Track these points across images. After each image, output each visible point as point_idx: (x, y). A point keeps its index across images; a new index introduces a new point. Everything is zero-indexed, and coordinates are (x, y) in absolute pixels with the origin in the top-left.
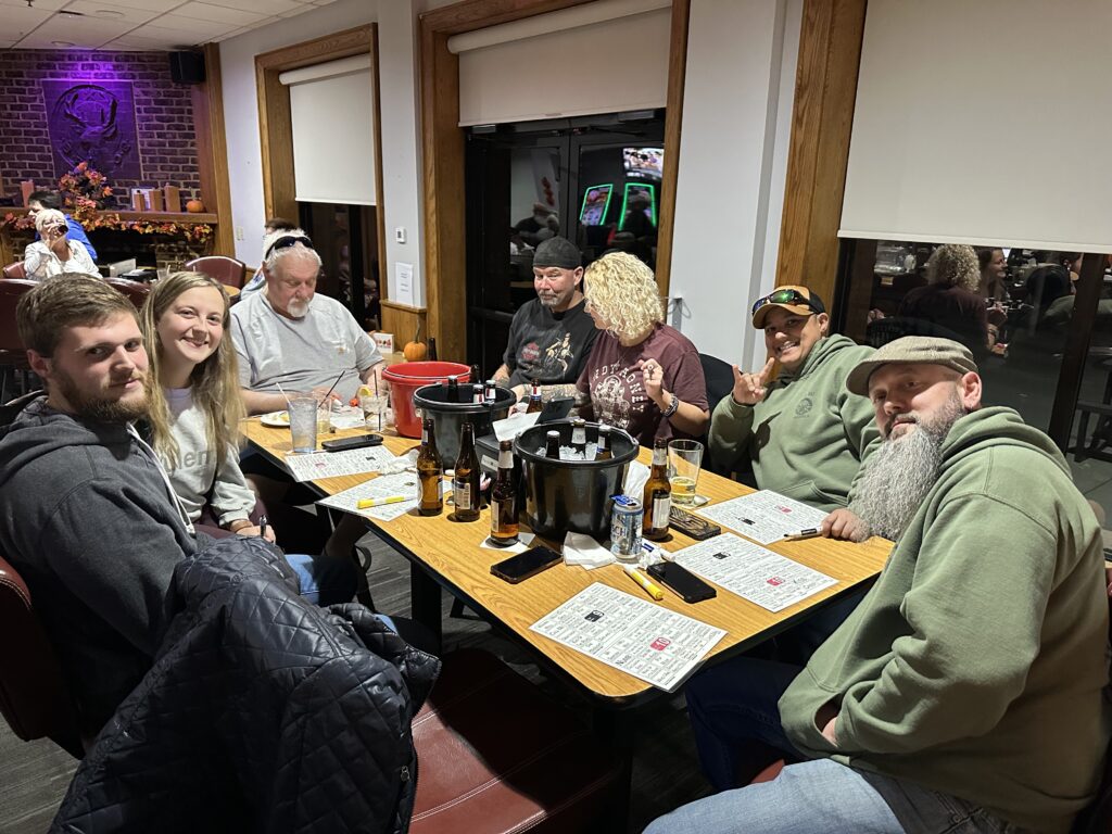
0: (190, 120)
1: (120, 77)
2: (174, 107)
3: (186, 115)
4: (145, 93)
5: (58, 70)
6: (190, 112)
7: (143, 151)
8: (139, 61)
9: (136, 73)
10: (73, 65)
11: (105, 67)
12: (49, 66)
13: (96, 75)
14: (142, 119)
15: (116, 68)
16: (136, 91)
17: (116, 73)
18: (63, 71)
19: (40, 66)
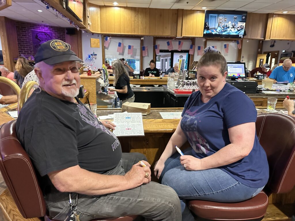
8: (54, 28)
10: (39, 27)
12: (33, 27)
17: (49, 30)
18: (36, 28)
19: (30, 26)
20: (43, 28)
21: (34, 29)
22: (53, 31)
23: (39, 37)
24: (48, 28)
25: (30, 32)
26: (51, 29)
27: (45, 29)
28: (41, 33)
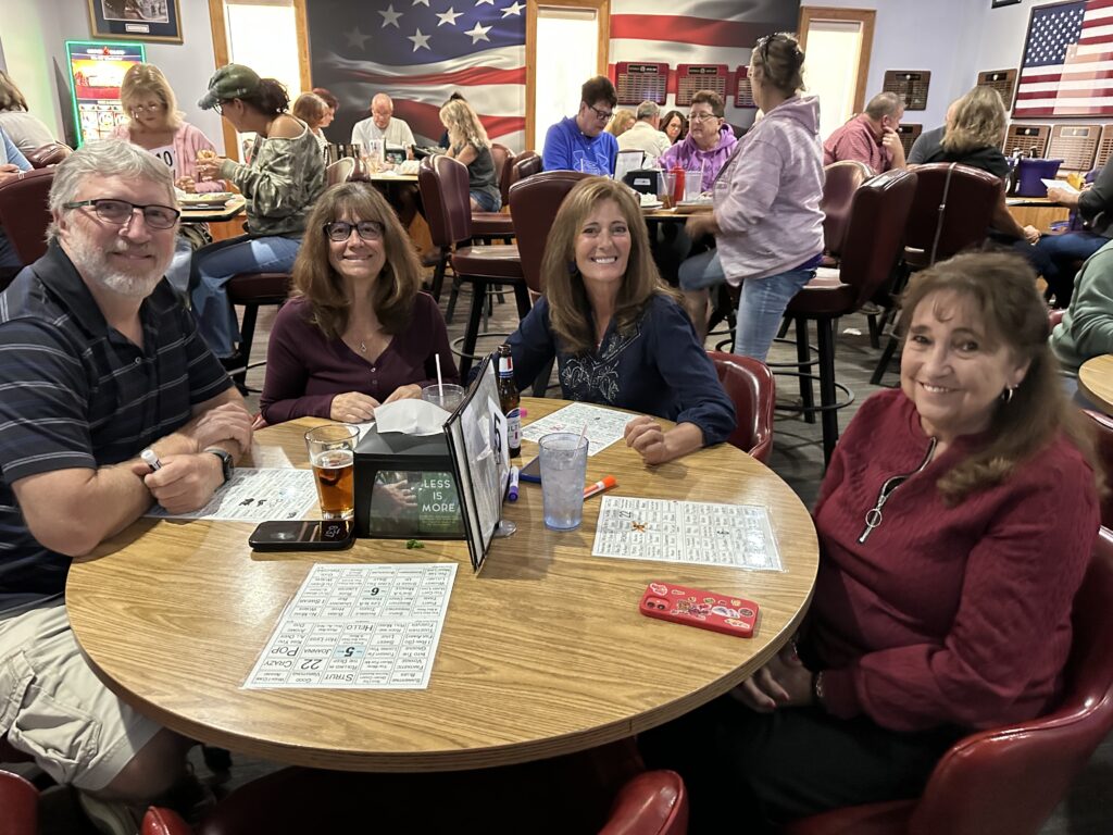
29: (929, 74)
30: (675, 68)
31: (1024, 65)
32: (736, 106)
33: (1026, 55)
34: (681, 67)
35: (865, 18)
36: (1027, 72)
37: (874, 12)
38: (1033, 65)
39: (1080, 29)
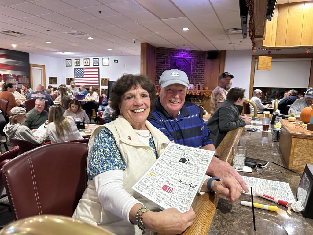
0: (204, 68)
1: (189, 56)
2: (201, 64)
3: (203, 66)
4: (195, 61)
5: (174, 54)
6: (204, 66)
7: (192, 75)
8: (194, 53)
9: (193, 56)
10: (178, 53)
11: (186, 54)
12: (172, 53)
13: (184, 56)
14: (193, 67)
15: (189, 54)
16: (192, 60)
17: (188, 55)
18: (176, 54)
19: (170, 53)
20: (183, 54)
21: (173, 55)
22: (192, 57)
23: (177, 64)
24: (188, 53)
25: (169, 59)
26: (191, 54)
27: (184, 54)
28: (179, 59)
29: (56, 78)
30: (3, 75)
31: (75, 77)
32: (19, 83)
33: (75, 76)
34: (4, 75)
35: (43, 67)
36: (76, 79)
37: (45, 66)
38: (76, 77)
39: (83, 72)
